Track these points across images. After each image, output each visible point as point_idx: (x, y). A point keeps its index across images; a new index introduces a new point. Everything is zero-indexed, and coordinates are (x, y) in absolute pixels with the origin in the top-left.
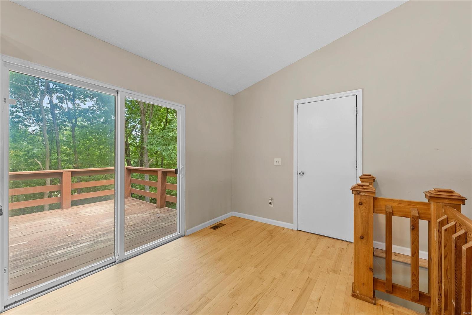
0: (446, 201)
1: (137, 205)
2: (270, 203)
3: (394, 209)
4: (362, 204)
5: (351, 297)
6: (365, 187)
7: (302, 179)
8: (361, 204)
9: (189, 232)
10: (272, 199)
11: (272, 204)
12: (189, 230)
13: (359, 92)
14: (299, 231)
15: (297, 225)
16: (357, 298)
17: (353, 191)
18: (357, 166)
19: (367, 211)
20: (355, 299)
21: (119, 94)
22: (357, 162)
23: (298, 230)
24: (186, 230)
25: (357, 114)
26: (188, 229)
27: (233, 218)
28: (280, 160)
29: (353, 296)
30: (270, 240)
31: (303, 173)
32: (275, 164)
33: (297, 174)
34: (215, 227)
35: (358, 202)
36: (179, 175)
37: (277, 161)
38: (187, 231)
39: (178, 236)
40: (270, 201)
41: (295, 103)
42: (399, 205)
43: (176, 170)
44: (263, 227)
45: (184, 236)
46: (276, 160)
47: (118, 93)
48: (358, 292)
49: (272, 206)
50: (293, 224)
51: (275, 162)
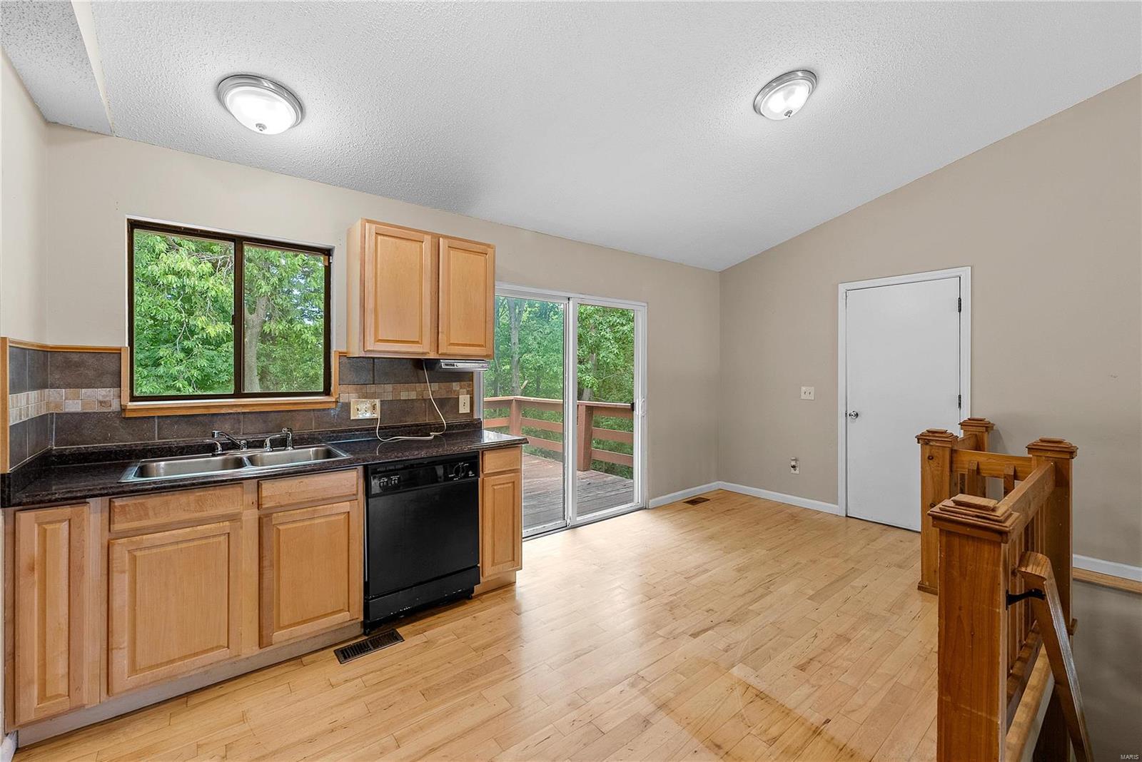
0: (1049, 454)
1: (538, 464)
2: (794, 467)
3: (981, 467)
4: (933, 458)
5: (917, 591)
6: (937, 435)
7: (854, 425)
8: (931, 458)
9: (652, 503)
10: (796, 460)
11: (798, 469)
12: (653, 500)
13: (966, 272)
14: (848, 518)
15: (844, 507)
16: (925, 591)
17: (918, 439)
18: (960, 404)
19: (940, 468)
20: (923, 592)
21: (571, 302)
22: (960, 397)
23: (847, 516)
24: (649, 500)
25: (960, 311)
26: (651, 499)
27: (720, 491)
28: (812, 389)
29: (920, 588)
30: (792, 525)
31: (857, 414)
32: (803, 396)
33: (846, 416)
34: (694, 502)
35: (927, 455)
36: (638, 412)
37: (807, 392)
38: (651, 501)
39: (634, 508)
40: (793, 463)
41: (842, 288)
42: (990, 461)
43: (633, 405)
44: (780, 508)
45: (646, 509)
46: (804, 389)
47: (569, 299)
48: (927, 583)
49: (797, 472)
50: (837, 504)
51: (803, 394)
